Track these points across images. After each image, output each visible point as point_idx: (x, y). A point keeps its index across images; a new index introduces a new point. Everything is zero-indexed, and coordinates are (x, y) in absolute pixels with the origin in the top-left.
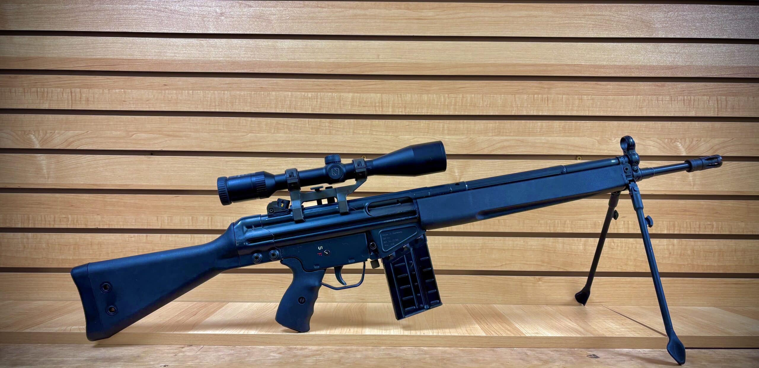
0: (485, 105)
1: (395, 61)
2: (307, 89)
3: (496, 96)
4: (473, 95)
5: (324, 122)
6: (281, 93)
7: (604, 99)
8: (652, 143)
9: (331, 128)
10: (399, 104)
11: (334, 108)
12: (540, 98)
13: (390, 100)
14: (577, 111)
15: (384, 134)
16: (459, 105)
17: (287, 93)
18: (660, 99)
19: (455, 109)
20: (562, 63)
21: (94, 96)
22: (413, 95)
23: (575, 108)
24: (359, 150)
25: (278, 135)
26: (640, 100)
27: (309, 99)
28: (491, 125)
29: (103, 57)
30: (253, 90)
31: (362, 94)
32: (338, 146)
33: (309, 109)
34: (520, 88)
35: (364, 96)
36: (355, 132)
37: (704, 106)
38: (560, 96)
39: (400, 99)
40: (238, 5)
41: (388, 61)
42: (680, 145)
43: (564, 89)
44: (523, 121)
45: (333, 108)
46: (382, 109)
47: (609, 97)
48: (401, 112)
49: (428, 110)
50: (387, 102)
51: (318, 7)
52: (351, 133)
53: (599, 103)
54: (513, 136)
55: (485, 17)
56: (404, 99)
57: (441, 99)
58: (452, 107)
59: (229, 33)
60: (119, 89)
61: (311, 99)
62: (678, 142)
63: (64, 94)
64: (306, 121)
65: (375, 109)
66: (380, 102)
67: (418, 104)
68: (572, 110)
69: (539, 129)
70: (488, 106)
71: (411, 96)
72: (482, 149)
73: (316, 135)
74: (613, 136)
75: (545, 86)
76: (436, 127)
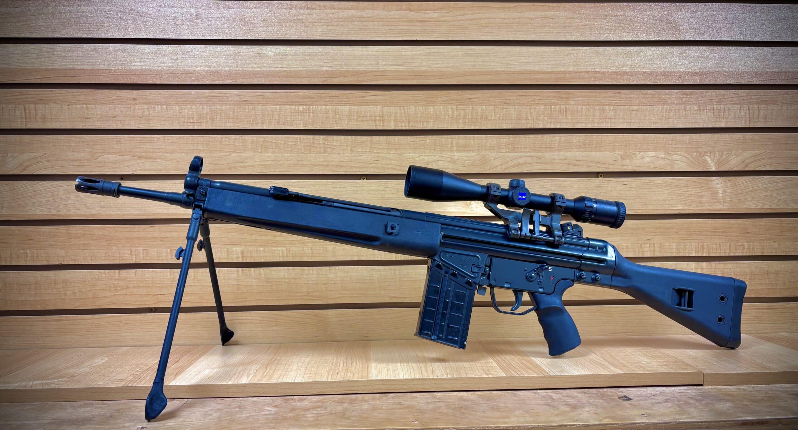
0: (497, 118)
1: (396, 69)
2: (298, 102)
3: (509, 107)
4: (484, 107)
5: (318, 139)
6: (268, 106)
7: (627, 110)
8: (678, 157)
9: (326, 146)
10: (402, 117)
11: (329, 123)
12: (558, 109)
13: (391, 113)
14: (598, 123)
15: (385, 152)
16: (468, 118)
17: (275, 106)
18: (688, 109)
19: (464, 123)
20: (582, 70)
21: (51, 113)
22: (417, 107)
23: (596, 120)
24: (358, 170)
25: (265, 154)
26: (666, 111)
27: (300, 113)
28: (504, 140)
29: (60, 67)
30: (236, 103)
31: (360, 107)
32: (333, 166)
33: (300, 124)
34: (536, 98)
35: (363, 108)
36: (354, 149)
37: (735, 116)
38: (580, 107)
39: (403, 112)
40: (215, 5)
41: (388, 69)
42: (709, 159)
43: (583, 99)
44: (540, 135)
45: (327, 123)
46: (383, 123)
47: (632, 107)
48: (405, 126)
49: (434, 124)
50: (389, 116)
51: (308, 8)
52: (349, 152)
53: (622, 114)
54: (529, 152)
55: (496, 18)
56: (408, 112)
57: (449, 111)
58: (461, 121)
59: (206, 38)
60: (81, 104)
61: (302, 112)
62: (707, 155)
63: (17, 111)
64: (297, 138)
65: (376, 123)
66: (381, 115)
67: (423, 117)
68: (593, 122)
69: (557, 144)
70: (501, 118)
71: (416, 108)
72: (495, 168)
73: (309, 154)
74: (637, 151)
75: (563, 96)
76: (444, 143)
